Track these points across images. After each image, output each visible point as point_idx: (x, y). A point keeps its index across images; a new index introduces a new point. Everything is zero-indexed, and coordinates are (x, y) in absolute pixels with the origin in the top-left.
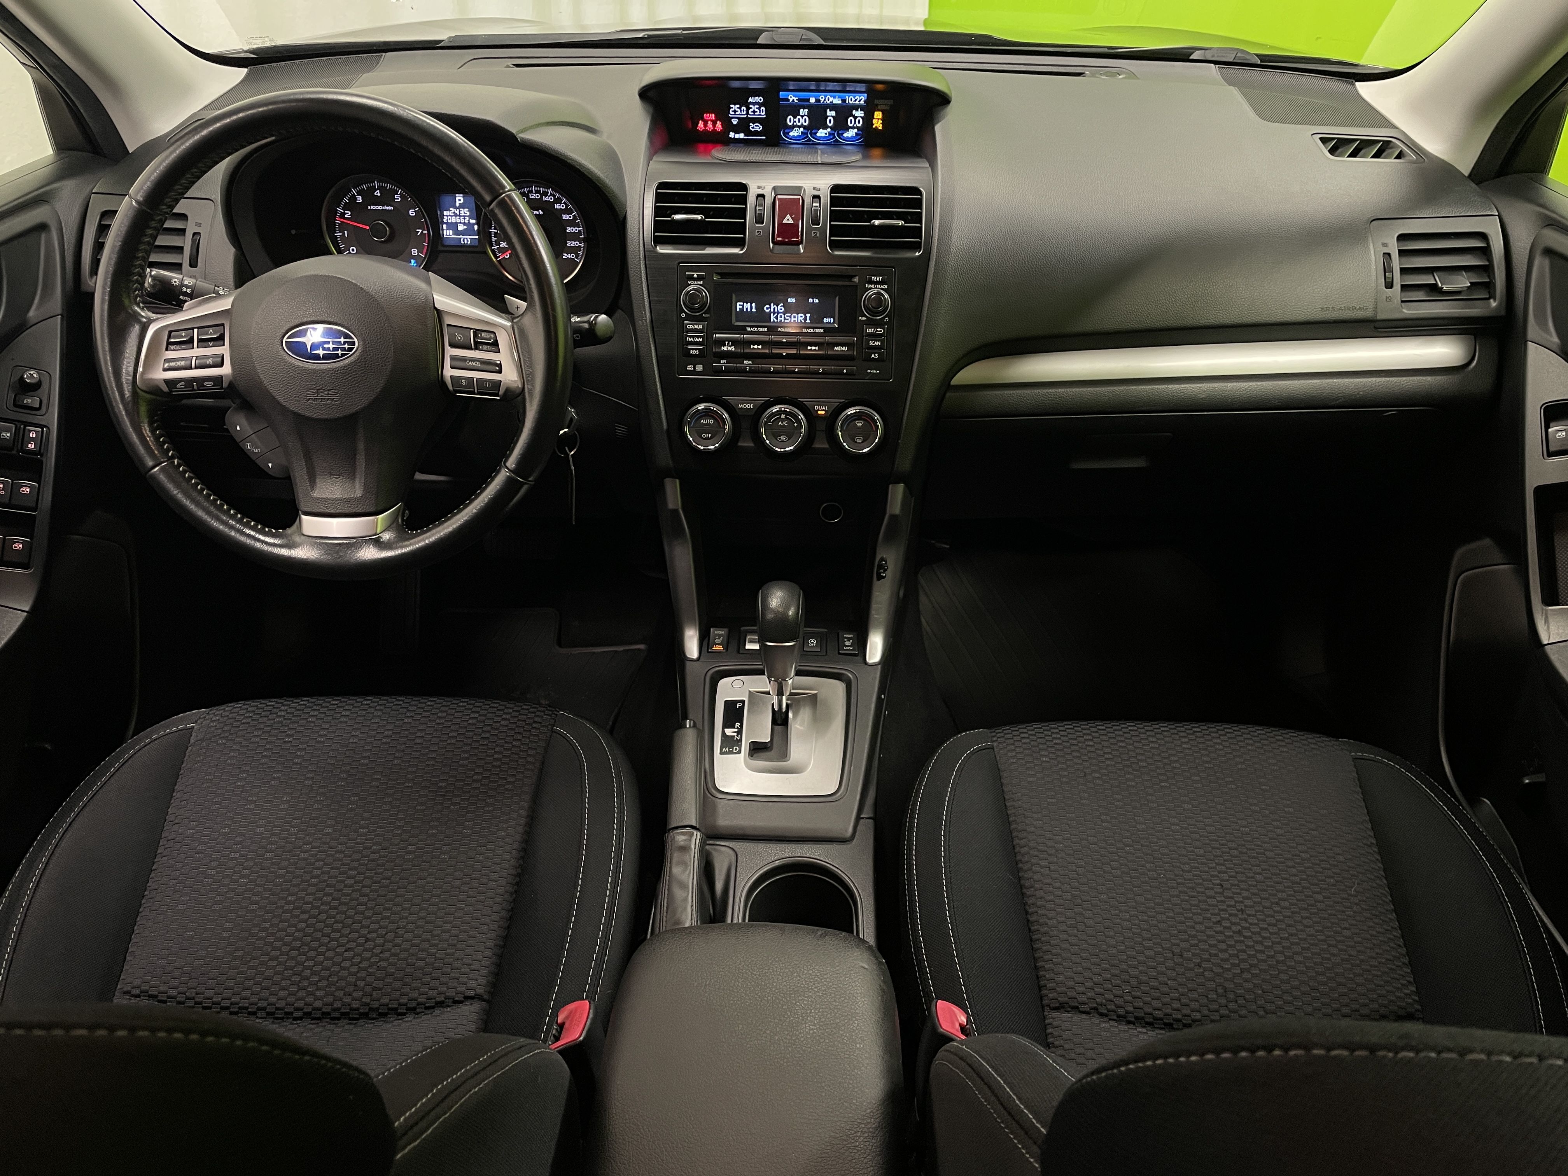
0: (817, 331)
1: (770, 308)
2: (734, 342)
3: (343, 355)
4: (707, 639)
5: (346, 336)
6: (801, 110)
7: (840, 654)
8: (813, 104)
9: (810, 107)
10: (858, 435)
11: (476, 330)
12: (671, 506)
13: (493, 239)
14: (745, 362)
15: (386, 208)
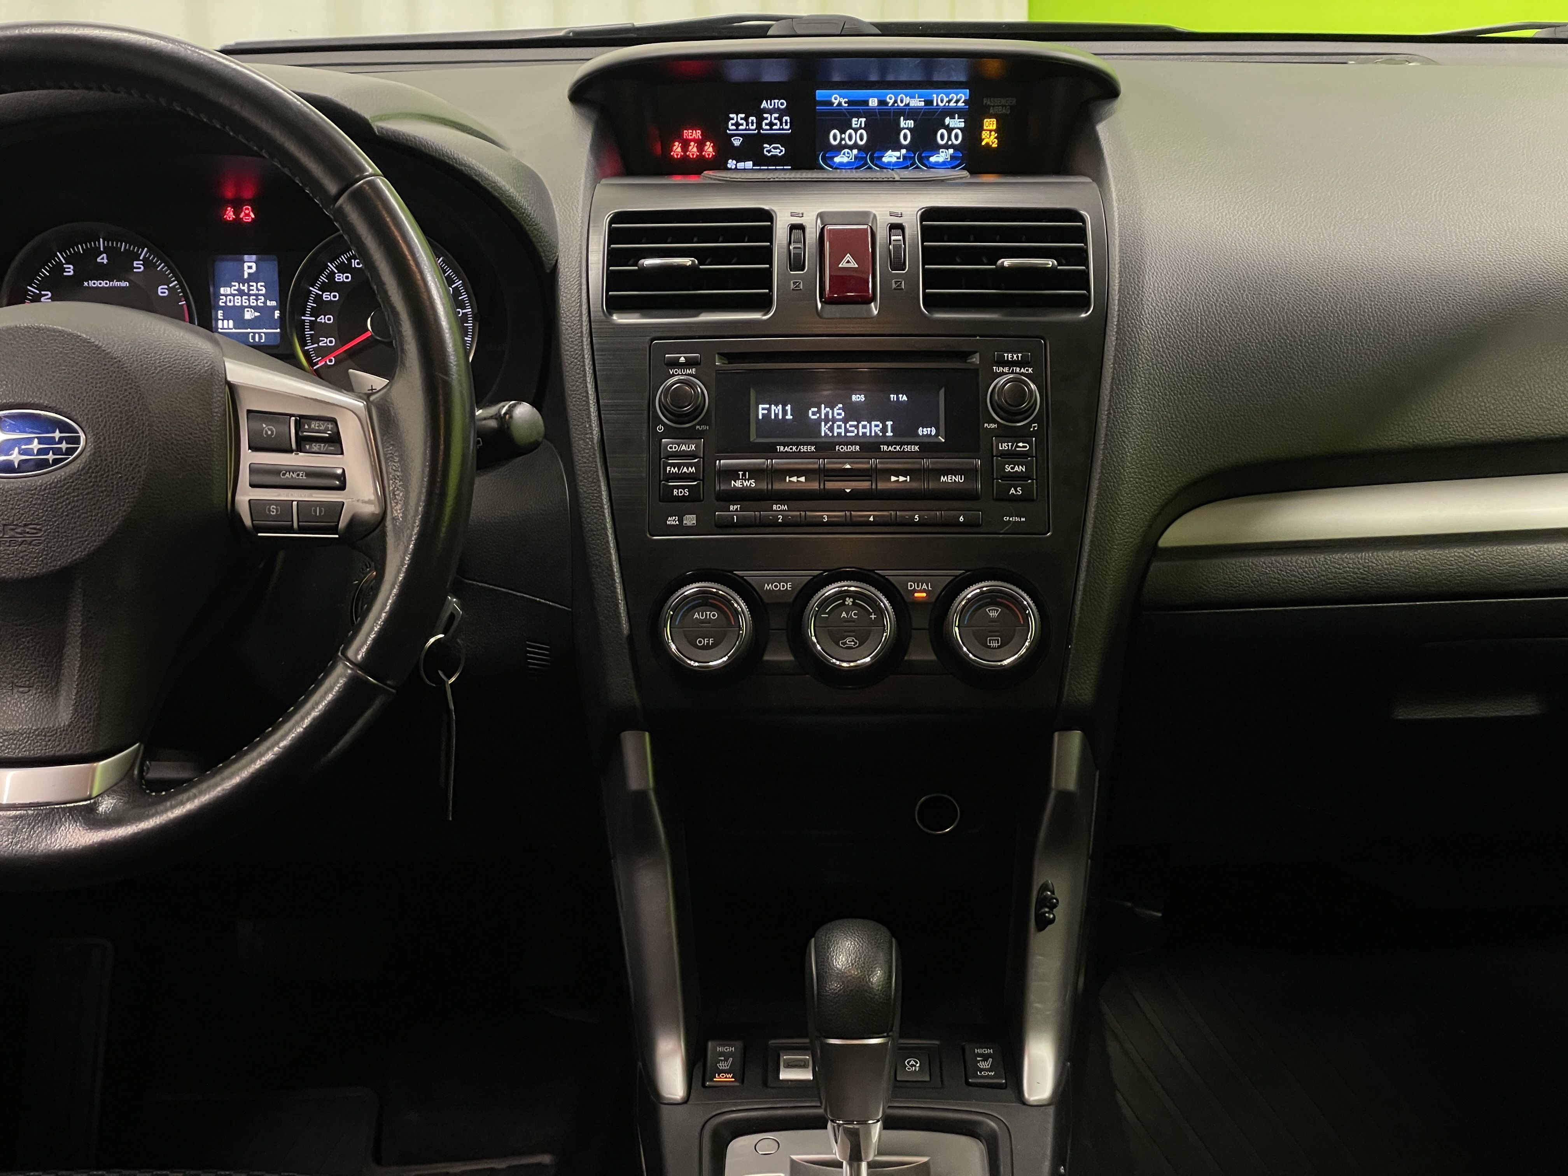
0: (907, 448)
1: (819, 411)
2: (755, 473)
3: (56, 461)
4: (700, 1064)
5: (64, 428)
6: (854, 120)
7: (968, 1084)
8: (874, 109)
9: (869, 114)
10: (993, 633)
11: (301, 417)
12: (634, 784)
13: (308, 332)
14: (774, 507)
15: (116, 284)
